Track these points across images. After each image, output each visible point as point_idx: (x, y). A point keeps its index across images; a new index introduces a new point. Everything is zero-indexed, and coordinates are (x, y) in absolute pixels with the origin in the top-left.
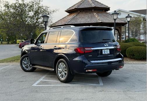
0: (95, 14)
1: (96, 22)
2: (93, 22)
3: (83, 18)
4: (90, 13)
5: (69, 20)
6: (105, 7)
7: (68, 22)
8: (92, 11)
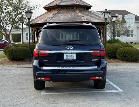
0: (79, 12)
1: (81, 21)
2: (77, 21)
3: (65, 15)
4: (73, 11)
5: (51, 18)
6: (87, 5)
7: (49, 20)
8: (74, 8)
